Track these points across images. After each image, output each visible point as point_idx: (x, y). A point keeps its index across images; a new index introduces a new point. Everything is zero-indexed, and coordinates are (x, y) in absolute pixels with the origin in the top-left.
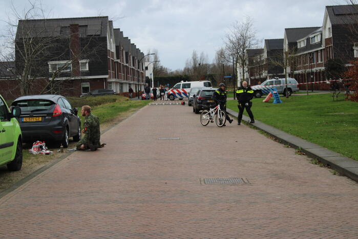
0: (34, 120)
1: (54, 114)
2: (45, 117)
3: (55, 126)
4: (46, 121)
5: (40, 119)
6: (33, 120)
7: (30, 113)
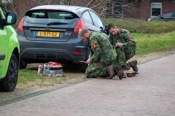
0: (50, 35)
1: (75, 30)
2: (64, 32)
3: (74, 45)
4: (64, 37)
5: (58, 35)
6: (48, 36)
7: (46, 26)
